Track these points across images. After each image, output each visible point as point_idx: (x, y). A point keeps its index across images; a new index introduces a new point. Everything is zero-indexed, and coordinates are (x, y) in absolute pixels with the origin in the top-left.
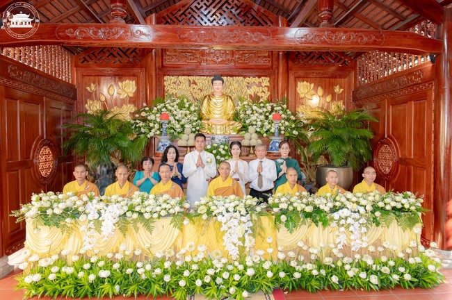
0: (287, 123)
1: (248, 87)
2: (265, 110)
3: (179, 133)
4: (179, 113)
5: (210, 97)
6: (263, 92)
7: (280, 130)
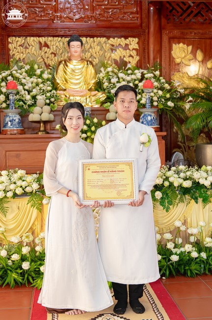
0: (160, 93)
1: (112, 50)
2: (133, 77)
3: (29, 106)
4: (29, 82)
5: (66, 62)
6: (131, 56)
7: (152, 101)
